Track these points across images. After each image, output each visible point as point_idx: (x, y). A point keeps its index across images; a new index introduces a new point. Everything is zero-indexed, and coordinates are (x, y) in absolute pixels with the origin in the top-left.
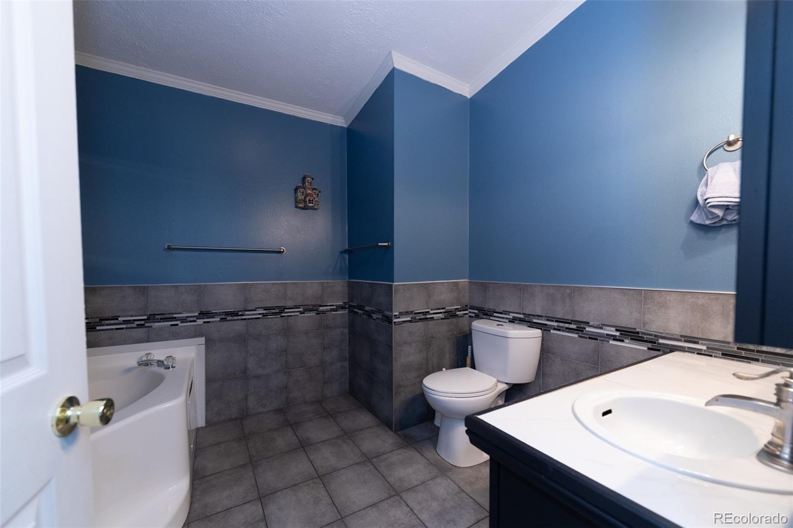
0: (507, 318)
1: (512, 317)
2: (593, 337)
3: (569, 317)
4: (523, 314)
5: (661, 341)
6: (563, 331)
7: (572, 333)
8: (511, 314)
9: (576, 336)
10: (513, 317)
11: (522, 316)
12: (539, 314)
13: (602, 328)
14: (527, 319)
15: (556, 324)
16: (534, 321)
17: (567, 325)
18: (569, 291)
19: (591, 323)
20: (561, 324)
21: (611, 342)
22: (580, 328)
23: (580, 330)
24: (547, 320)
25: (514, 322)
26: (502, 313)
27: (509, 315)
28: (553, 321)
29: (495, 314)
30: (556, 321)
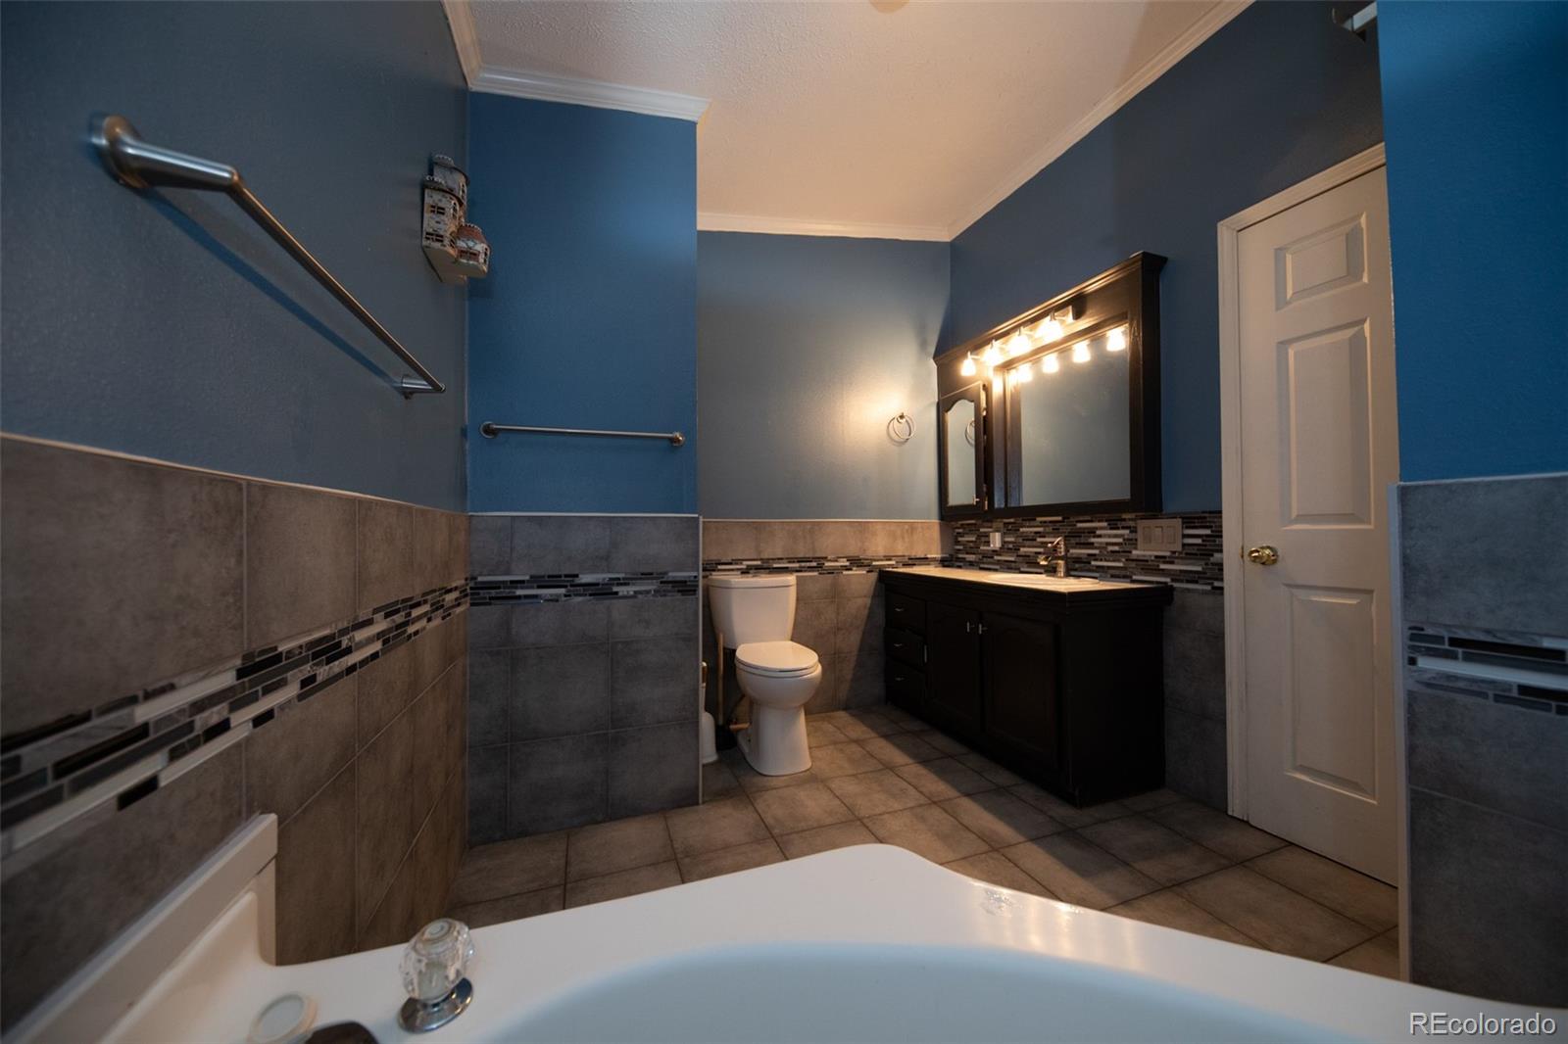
0: (738, 569)
1: (744, 567)
2: (831, 571)
3: (810, 555)
4: (761, 559)
5: (874, 563)
6: (805, 571)
7: (813, 571)
8: (745, 563)
9: (816, 574)
10: (748, 566)
11: (759, 563)
12: (780, 556)
13: (836, 561)
14: (765, 565)
15: (797, 565)
16: (775, 566)
17: (808, 564)
18: (809, 527)
19: (829, 557)
20: (803, 564)
21: (845, 572)
22: (818, 564)
23: (820, 567)
24: (790, 562)
25: (748, 573)
26: (730, 564)
27: (741, 564)
28: (794, 562)
29: (720, 567)
30: (799, 562)
